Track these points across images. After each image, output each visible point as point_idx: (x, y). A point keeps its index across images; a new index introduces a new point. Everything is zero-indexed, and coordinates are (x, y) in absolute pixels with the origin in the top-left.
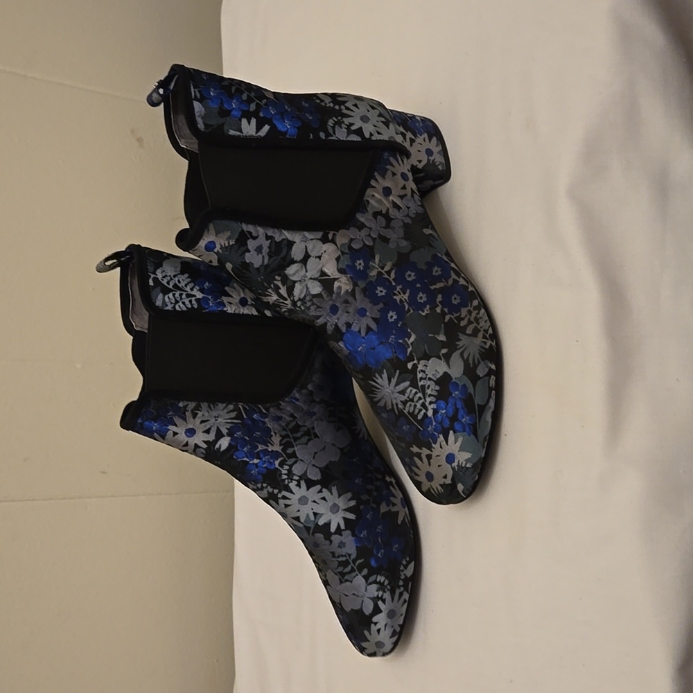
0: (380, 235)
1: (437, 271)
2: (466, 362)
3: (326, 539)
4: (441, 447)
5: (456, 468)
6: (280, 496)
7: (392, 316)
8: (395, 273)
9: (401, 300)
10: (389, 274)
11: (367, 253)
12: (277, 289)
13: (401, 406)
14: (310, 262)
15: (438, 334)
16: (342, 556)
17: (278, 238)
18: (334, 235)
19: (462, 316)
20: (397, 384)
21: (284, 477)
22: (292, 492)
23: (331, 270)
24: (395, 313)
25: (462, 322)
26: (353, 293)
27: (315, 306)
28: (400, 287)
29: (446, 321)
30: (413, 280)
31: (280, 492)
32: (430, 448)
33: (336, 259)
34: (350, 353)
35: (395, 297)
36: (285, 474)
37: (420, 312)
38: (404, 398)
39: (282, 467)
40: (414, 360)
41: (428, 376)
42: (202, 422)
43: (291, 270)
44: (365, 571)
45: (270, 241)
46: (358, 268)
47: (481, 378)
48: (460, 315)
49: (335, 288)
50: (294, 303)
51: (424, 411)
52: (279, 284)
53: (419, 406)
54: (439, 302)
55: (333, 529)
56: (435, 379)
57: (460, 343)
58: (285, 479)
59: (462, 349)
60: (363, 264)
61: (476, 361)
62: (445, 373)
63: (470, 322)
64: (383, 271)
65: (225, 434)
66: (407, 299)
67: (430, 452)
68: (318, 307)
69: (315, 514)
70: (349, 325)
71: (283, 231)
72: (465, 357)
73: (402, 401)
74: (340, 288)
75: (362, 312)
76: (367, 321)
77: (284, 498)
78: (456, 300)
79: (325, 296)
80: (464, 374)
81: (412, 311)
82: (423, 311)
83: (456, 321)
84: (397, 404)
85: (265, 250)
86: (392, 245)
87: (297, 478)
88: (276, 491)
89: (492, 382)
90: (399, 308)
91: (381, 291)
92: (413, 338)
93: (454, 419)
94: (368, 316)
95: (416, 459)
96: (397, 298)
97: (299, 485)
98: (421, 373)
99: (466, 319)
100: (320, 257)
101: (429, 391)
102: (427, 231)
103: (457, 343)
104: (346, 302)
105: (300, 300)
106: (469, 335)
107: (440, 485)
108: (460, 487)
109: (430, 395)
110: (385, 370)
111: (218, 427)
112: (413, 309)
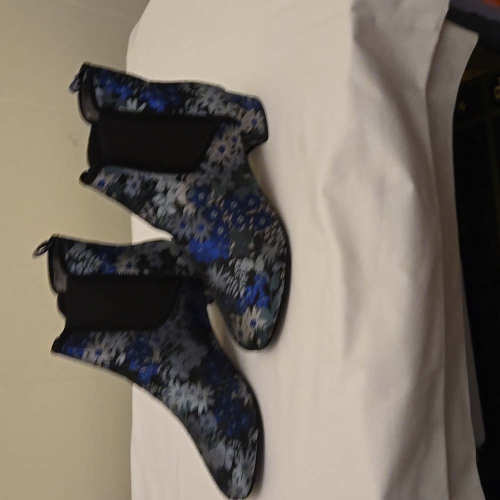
1: (251, 202)
8: (225, 202)
43: (156, 199)
59: (265, 253)
70: (192, 236)
78: (262, 222)
86: (223, 184)
89: (283, 275)
93: (257, 298)
102: (247, 176)
108: (259, 342)
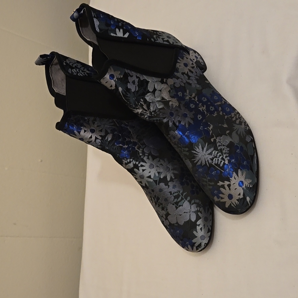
0: (186, 82)
2: (240, 135)
3: (166, 185)
4: (235, 179)
5: (245, 188)
6: (139, 165)
7: (200, 117)
9: (202, 110)
10: (195, 99)
11: (183, 89)
12: (142, 106)
13: (210, 161)
14: (157, 93)
15: (224, 124)
16: (176, 192)
17: (142, 79)
18: (166, 80)
19: (232, 116)
20: (207, 150)
21: (141, 154)
22: (145, 162)
23: (166, 96)
24: (201, 115)
25: (233, 119)
26: (179, 106)
27: (162, 113)
28: (201, 104)
29: (226, 118)
30: (206, 101)
31: (139, 163)
32: (229, 181)
33: (169, 91)
34: (181, 136)
35: (199, 108)
36: (141, 153)
37: (213, 115)
38: (211, 157)
39: (139, 150)
40: (214, 137)
41: (222, 144)
42: (98, 126)
44: (189, 198)
45: (138, 79)
46: (180, 96)
47: (248, 143)
48: (232, 115)
49: (170, 105)
50: (151, 113)
51: (223, 161)
52: (143, 103)
53: (220, 160)
54: (220, 110)
55: (169, 179)
56: (226, 145)
57: (235, 128)
58: (141, 156)
60: (181, 93)
61: (244, 135)
62: (231, 142)
63: (237, 119)
64: (192, 97)
65: (109, 132)
66: (205, 109)
67: (229, 183)
68: (163, 113)
69: (159, 173)
71: (144, 76)
72: (239, 133)
73: (211, 159)
74: (172, 104)
75: (185, 116)
76: (188, 119)
77: (142, 166)
79: (166, 109)
80: (240, 141)
81: (209, 115)
82: (214, 115)
83: (230, 118)
84: (208, 161)
85: (136, 83)
87: (147, 155)
88: (137, 163)
90: (202, 113)
91: (193, 106)
92: (211, 127)
94: (188, 117)
95: (222, 189)
96: (201, 109)
97: (148, 158)
98: (219, 143)
99: (235, 118)
100: (161, 91)
101: (224, 152)
103: (233, 128)
104: (177, 110)
105: (153, 111)
106: (238, 124)
107: (237, 200)
109: (225, 153)
110: (200, 144)
111: (106, 129)
112: (209, 114)
